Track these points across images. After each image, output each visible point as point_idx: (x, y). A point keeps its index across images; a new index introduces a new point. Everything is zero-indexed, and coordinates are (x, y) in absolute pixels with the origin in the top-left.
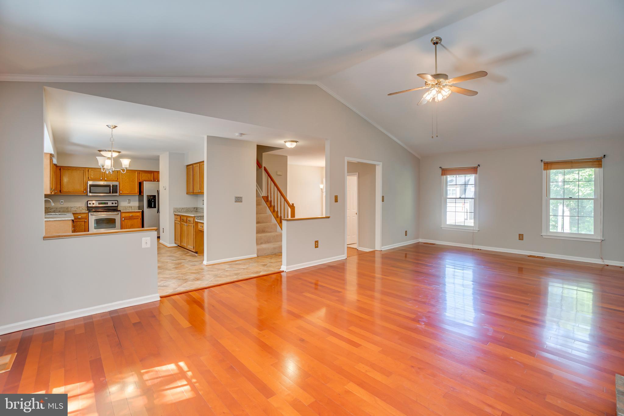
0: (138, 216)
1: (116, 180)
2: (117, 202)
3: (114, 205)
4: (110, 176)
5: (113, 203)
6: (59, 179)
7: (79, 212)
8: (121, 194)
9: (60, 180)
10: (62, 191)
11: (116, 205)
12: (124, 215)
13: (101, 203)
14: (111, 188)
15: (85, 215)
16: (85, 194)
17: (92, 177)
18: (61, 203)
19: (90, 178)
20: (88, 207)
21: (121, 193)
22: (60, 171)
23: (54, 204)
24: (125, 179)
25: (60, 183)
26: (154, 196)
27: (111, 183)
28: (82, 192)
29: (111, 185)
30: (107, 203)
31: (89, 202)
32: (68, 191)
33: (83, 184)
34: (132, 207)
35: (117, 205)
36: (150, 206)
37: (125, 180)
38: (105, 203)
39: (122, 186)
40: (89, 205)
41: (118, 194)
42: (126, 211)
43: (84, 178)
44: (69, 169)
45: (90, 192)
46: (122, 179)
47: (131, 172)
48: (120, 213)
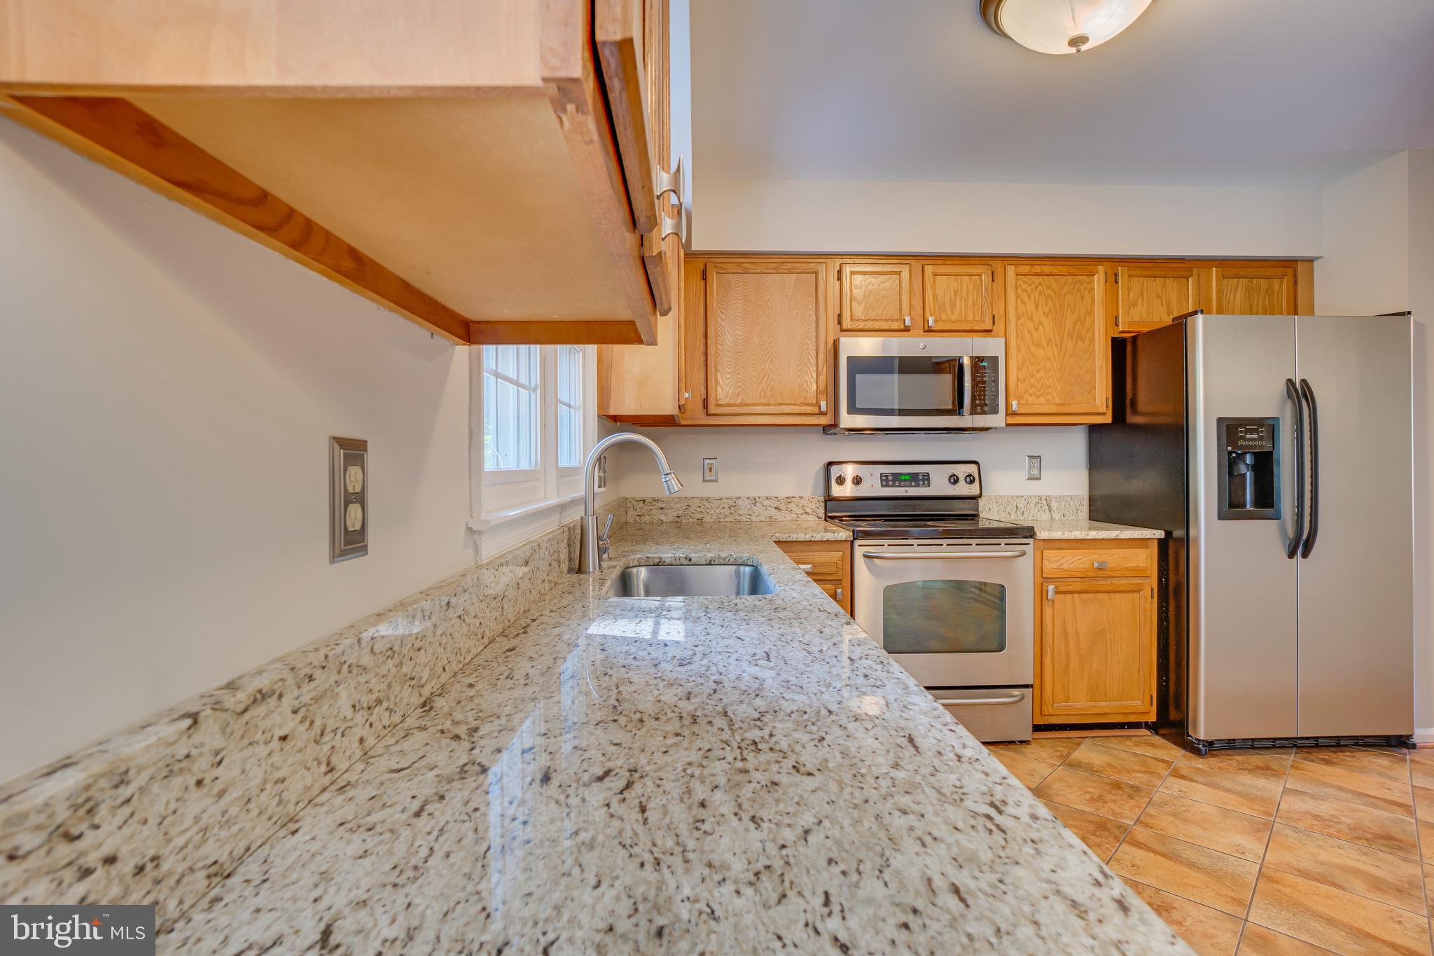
0: (1139, 573)
1: (988, 326)
2: (972, 469)
3: (963, 489)
4: (953, 305)
5: (954, 480)
6: (701, 332)
7: (801, 537)
8: (1011, 420)
9: (703, 340)
10: (712, 402)
11: (973, 490)
12: (1057, 561)
13: (896, 479)
14: (968, 384)
15: (836, 555)
16: (824, 420)
17: (859, 311)
18: (707, 478)
19: (847, 324)
20: (829, 499)
21: (1014, 414)
22: (703, 282)
23: (675, 485)
24: (1031, 318)
25: (702, 359)
26: (1269, 427)
27: (963, 348)
28: (808, 409)
29: (966, 361)
30: (926, 479)
31: (835, 471)
32: (741, 405)
33: (813, 361)
34: (1054, 505)
35: (977, 492)
36: (1231, 507)
37: (1037, 330)
38: (915, 479)
39: (1020, 369)
40: (837, 491)
41: (997, 420)
42: (1067, 535)
43: (817, 322)
44: (746, 271)
45: (853, 409)
46: (1018, 318)
47: (1064, 269)
48: (1029, 549)
